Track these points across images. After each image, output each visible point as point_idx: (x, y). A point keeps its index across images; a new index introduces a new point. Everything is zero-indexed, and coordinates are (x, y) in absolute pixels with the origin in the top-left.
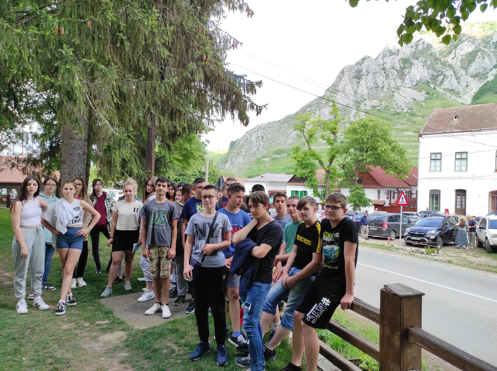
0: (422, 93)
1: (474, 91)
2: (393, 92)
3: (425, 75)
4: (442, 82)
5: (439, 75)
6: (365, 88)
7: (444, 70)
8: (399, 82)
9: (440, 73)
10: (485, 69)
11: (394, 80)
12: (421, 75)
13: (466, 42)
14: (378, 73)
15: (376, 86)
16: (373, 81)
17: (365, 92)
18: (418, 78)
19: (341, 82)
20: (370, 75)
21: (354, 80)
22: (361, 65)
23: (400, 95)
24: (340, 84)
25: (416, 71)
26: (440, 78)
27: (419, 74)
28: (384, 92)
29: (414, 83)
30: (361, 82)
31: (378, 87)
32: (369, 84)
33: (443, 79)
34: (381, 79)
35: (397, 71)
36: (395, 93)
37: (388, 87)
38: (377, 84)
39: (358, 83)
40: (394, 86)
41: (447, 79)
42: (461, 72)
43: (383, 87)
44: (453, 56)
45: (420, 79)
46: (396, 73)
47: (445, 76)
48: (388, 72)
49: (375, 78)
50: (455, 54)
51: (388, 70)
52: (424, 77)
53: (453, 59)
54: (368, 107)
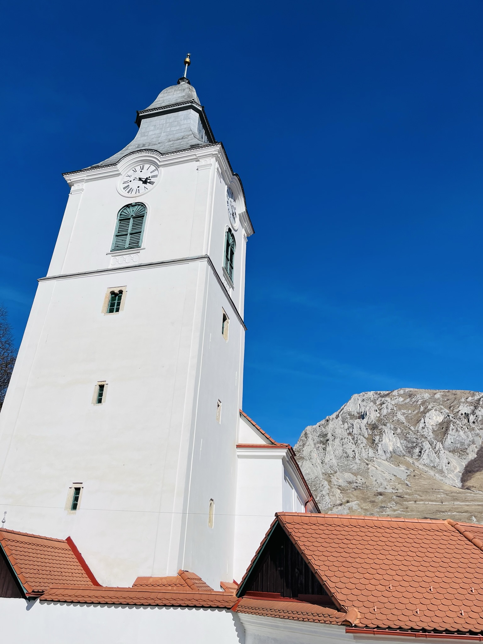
0: (400, 468)
1: (458, 470)
2: (367, 464)
3: (398, 445)
4: (419, 456)
5: (414, 447)
6: (333, 456)
8: (371, 452)
10: (462, 444)
11: (365, 449)
12: (393, 445)
13: (433, 410)
14: (346, 439)
15: (345, 455)
16: (342, 448)
17: (334, 462)
18: (391, 449)
19: (305, 447)
20: (337, 440)
21: (319, 445)
24: (304, 449)
25: (388, 440)
27: (391, 443)
28: (356, 463)
29: (389, 455)
30: (327, 449)
31: (348, 457)
32: (337, 452)
33: (420, 452)
34: (350, 447)
35: (365, 438)
36: (369, 466)
37: (359, 458)
38: (346, 453)
39: (324, 449)
40: (366, 457)
41: (424, 452)
42: (438, 445)
43: (354, 457)
44: (423, 426)
45: (394, 450)
46: (365, 441)
47: (422, 449)
48: (356, 439)
49: (343, 445)
50: (425, 423)
51: (355, 436)
52: (398, 447)
53: (423, 428)
54: (341, 482)
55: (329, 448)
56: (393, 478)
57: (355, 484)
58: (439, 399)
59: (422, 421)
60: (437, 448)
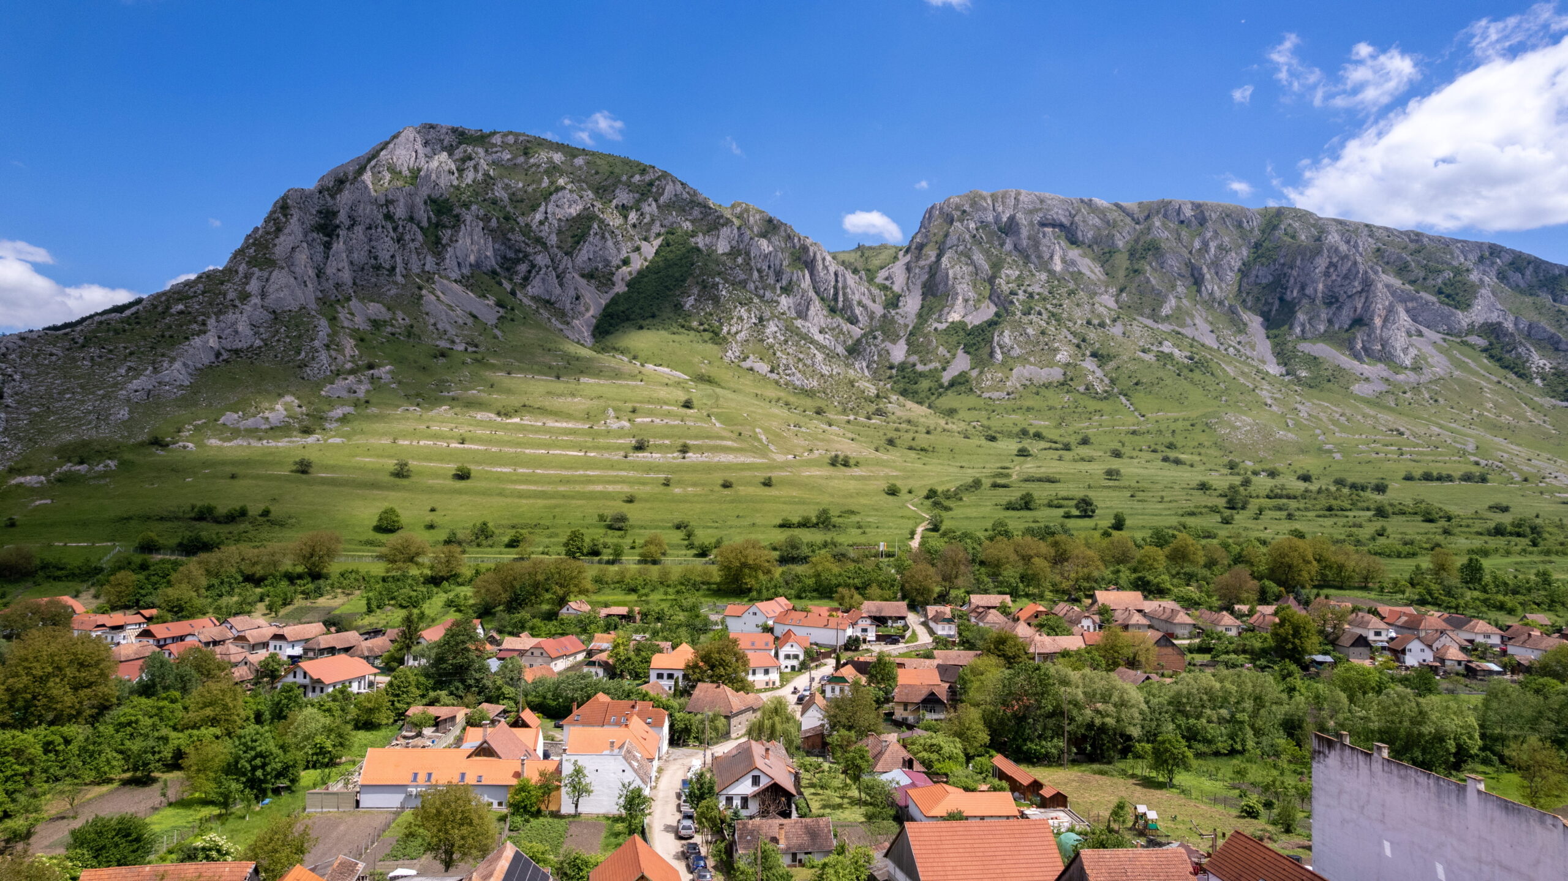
0: (487, 302)
1: (591, 312)
2: (420, 288)
3: (488, 254)
4: (526, 279)
5: (518, 261)
6: (346, 264)
7: (530, 250)
8: (430, 263)
9: (521, 255)
10: (607, 262)
11: (418, 254)
12: (479, 251)
13: (566, 190)
14: (380, 230)
15: (373, 261)
16: (367, 248)
17: (346, 276)
18: (472, 259)
19: (282, 238)
20: (359, 230)
21: (315, 235)
22: (333, 197)
23: (438, 298)
24: (277, 241)
25: (469, 241)
26: (523, 268)
27: (475, 248)
28: (396, 283)
29: (466, 271)
30: (335, 246)
31: (378, 268)
32: (355, 255)
33: (530, 272)
34: (386, 248)
35: (421, 228)
36: (424, 292)
37: (404, 272)
38: (376, 258)
39: (328, 246)
40: (419, 271)
41: (538, 273)
42: (564, 261)
43: (393, 268)
44: (542, 218)
45: (477, 262)
46: (420, 237)
47: (533, 266)
48: (400, 229)
49: (371, 240)
50: (546, 213)
51: (400, 223)
52: (487, 257)
53: (541, 223)
54: (360, 322)
55: (338, 246)
56: (470, 321)
57: (389, 329)
58: (580, 168)
59: (542, 209)
60: (561, 267)
